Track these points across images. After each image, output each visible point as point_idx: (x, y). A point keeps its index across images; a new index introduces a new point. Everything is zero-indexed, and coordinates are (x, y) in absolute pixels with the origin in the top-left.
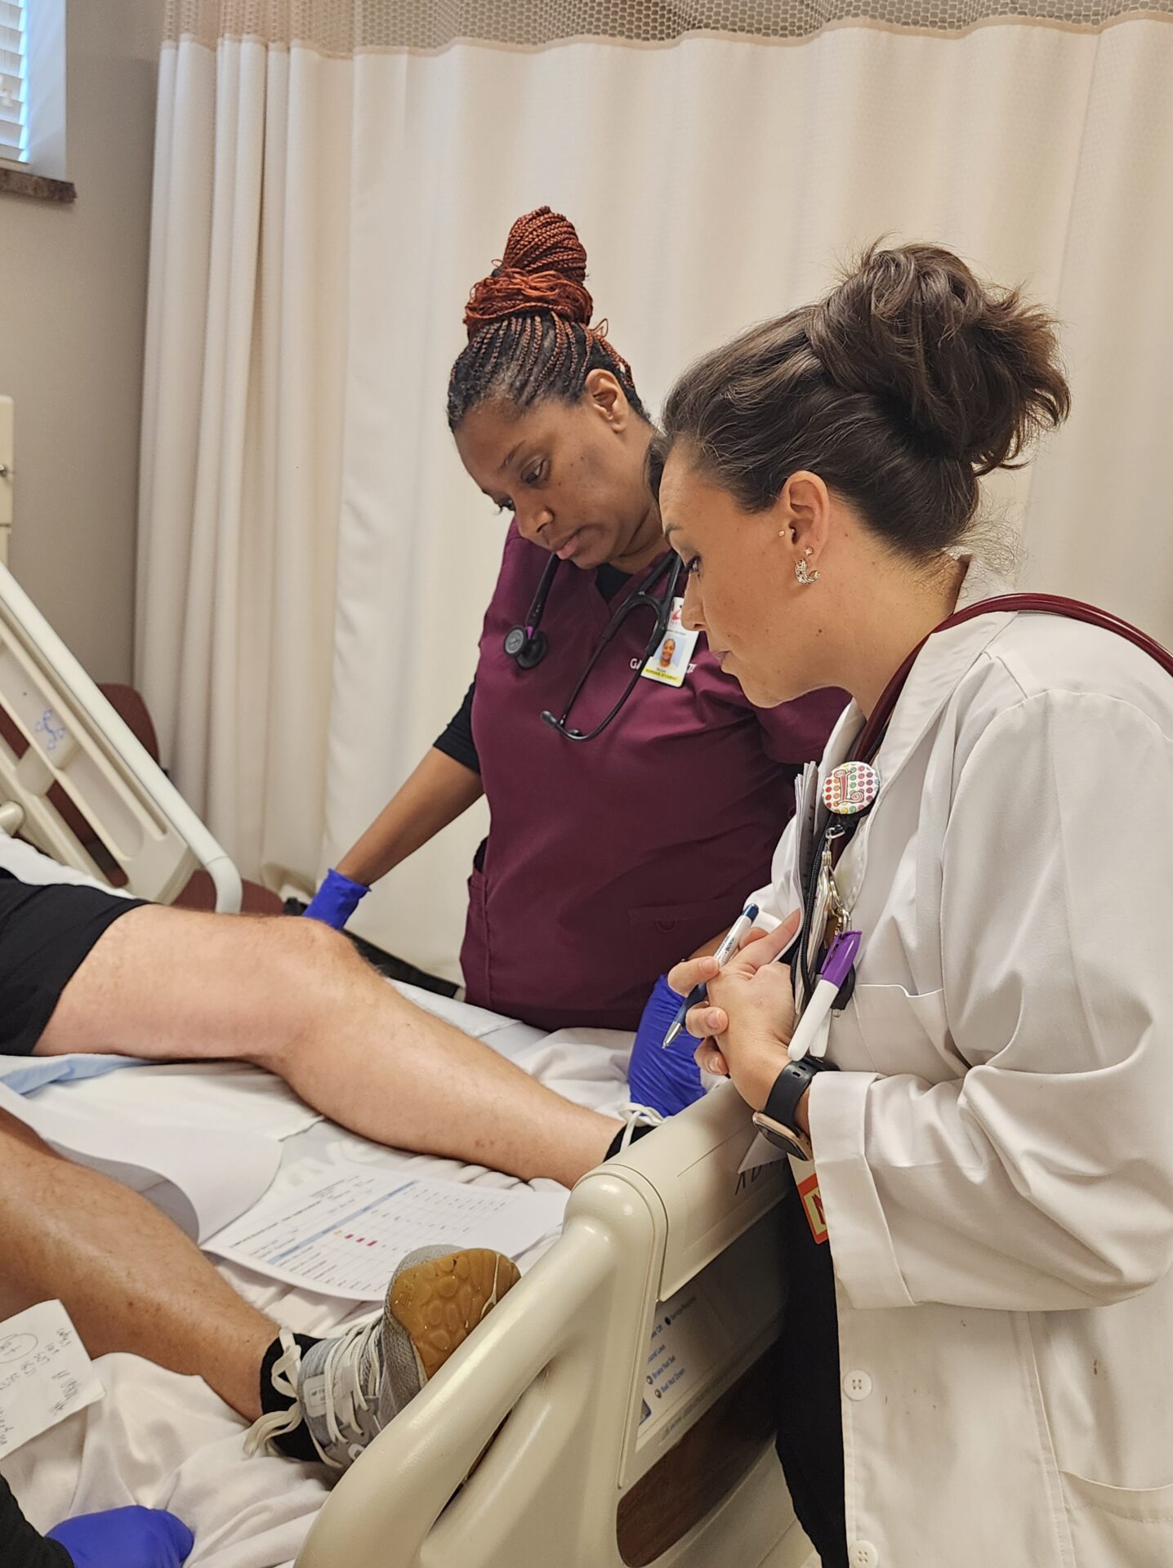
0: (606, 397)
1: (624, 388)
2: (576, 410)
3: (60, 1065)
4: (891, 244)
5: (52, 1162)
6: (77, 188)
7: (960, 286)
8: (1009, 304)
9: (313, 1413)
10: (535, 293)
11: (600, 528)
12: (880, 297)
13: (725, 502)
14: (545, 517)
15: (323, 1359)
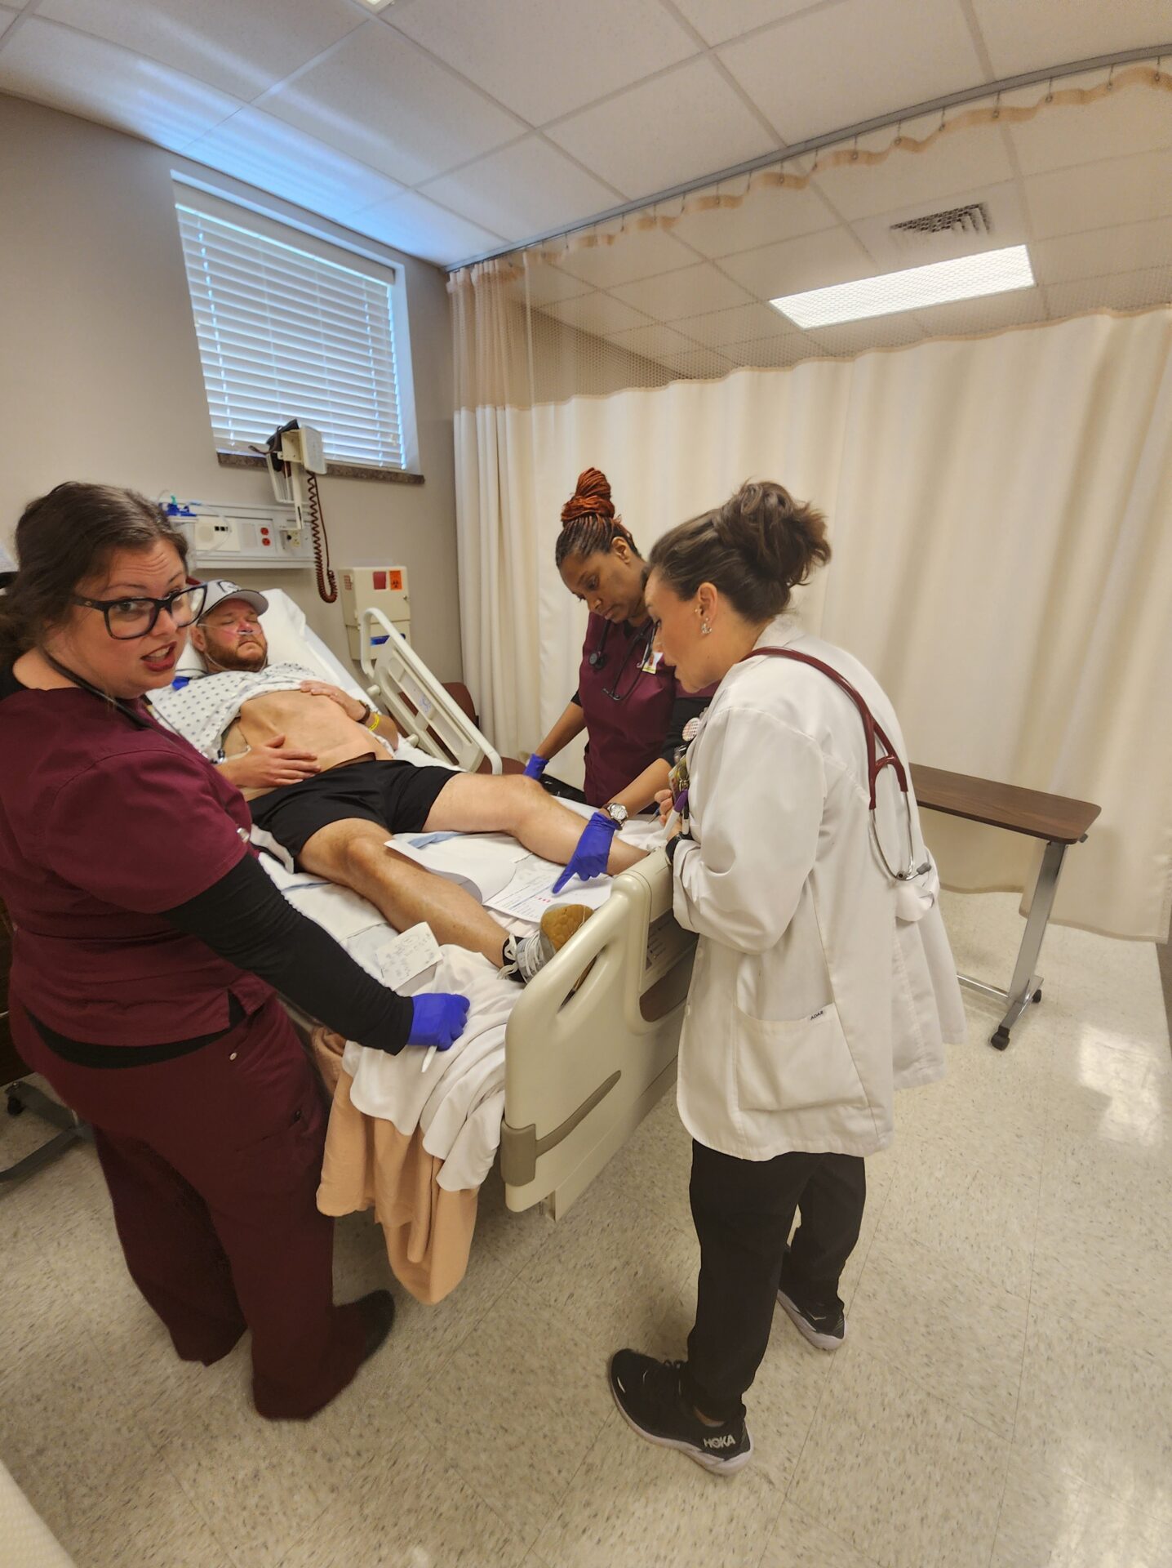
0: (621, 549)
1: (629, 543)
2: (609, 555)
3: (432, 836)
4: (755, 481)
5: (424, 874)
6: (425, 478)
7: (783, 500)
8: (806, 508)
9: (522, 966)
10: (589, 506)
11: (621, 605)
12: (745, 505)
13: (673, 596)
14: (598, 602)
15: (523, 947)
